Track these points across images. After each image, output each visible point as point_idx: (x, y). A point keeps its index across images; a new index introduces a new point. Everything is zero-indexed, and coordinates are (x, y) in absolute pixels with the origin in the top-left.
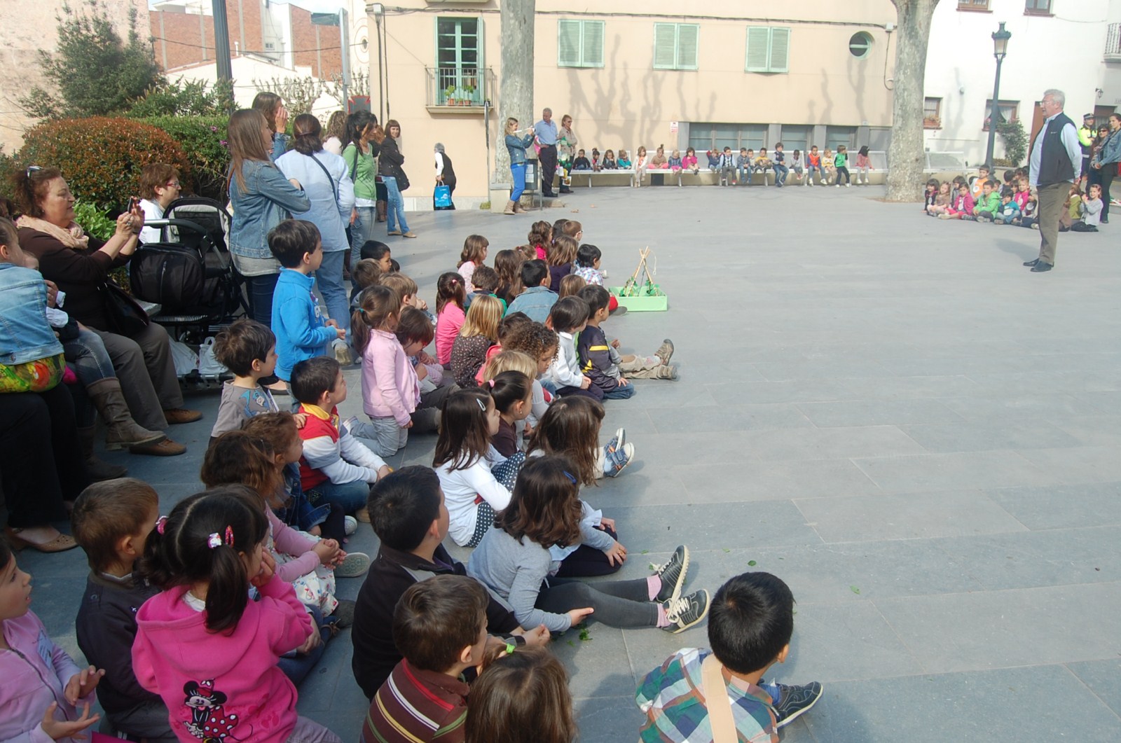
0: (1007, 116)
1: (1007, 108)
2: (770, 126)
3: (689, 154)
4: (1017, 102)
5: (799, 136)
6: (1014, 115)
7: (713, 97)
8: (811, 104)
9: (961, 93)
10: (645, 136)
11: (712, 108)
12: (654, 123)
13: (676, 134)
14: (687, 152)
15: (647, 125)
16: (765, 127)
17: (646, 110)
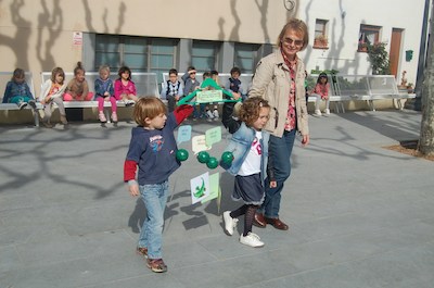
0: (371, 39)
1: (371, 32)
2: (182, 41)
3: (123, 75)
4: (380, 27)
5: (208, 52)
6: (377, 39)
7: (123, 8)
8: (221, 22)
9: (343, 16)
10: (43, 49)
11: (121, 20)
12: (54, 35)
13: (80, 47)
14: (120, 74)
15: (46, 35)
16: (175, 41)
17: (44, 19)
